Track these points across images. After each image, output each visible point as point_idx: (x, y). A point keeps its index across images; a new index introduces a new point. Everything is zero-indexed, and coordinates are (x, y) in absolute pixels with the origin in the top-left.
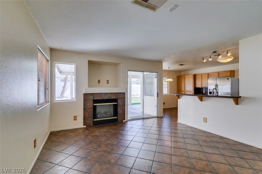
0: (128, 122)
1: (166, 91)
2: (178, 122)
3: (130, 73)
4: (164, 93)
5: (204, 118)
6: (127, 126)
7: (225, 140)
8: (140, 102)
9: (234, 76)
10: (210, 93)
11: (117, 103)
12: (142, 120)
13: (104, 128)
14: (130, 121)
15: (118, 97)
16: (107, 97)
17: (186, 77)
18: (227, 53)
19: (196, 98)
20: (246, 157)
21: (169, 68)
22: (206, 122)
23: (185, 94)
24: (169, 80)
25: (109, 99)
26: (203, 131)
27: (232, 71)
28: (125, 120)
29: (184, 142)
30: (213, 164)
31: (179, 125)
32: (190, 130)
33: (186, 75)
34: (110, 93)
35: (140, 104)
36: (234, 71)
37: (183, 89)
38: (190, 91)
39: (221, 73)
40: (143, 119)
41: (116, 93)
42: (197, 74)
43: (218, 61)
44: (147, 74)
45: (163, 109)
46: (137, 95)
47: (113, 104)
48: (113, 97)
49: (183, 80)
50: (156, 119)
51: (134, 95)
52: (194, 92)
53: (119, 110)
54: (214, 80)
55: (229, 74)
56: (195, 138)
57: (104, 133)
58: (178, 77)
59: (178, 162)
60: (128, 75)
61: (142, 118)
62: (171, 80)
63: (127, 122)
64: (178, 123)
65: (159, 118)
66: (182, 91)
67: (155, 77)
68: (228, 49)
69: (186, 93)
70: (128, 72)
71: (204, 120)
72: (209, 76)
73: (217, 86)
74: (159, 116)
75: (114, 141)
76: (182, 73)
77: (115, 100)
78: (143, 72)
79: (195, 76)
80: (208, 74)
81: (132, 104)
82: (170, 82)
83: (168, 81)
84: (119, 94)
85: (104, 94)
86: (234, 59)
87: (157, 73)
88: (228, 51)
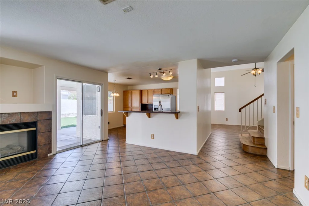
0: (57, 155)
1: (111, 108)
2: (126, 142)
3: (60, 82)
4: (109, 111)
5: (152, 135)
6: (56, 162)
7: (169, 152)
8: (75, 123)
9: (172, 94)
10: (155, 109)
11: (37, 129)
12: (80, 148)
13: (8, 174)
14: (60, 153)
15: (38, 119)
16: (13, 121)
17: (133, 92)
18: (170, 72)
19: (144, 115)
20: (184, 164)
21: (115, 80)
22: (154, 139)
23: (131, 111)
24: (115, 95)
25: (19, 122)
26: (151, 148)
27: (171, 88)
28: (51, 152)
29: (134, 164)
30: (163, 180)
31: (127, 147)
32: (139, 149)
33: (133, 90)
34: (20, 113)
35: (75, 126)
36: (172, 89)
37: (130, 105)
38: (136, 108)
39: (163, 90)
40: (82, 146)
41: (33, 113)
42: (143, 90)
43: (162, 78)
44: (87, 86)
45: (109, 130)
46: (69, 114)
47: (28, 131)
48: (27, 119)
49: (130, 95)
50: (100, 143)
51: (64, 115)
52: (140, 108)
53: (40, 139)
54: (158, 97)
55: (169, 92)
56: (145, 157)
57: (7, 184)
58: (124, 92)
59: (131, 189)
60: (58, 85)
61: (80, 145)
62: (118, 95)
63: (55, 155)
64: (126, 145)
65: (103, 141)
66: (128, 108)
67: (98, 90)
68: (171, 68)
69: (133, 110)
70: (57, 80)
71: (152, 137)
72: (154, 92)
73: (160, 102)
74: (103, 140)
75: (32, 192)
76: (129, 88)
77: (33, 124)
78: (81, 82)
79: (141, 92)
80: (153, 90)
81: (62, 128)
82: (116, 97)
83: (113, 96)
84: (39, 114)
85: (7, 115)
86: (173, 78)
87: (101, 85)
88: (170, 70)
